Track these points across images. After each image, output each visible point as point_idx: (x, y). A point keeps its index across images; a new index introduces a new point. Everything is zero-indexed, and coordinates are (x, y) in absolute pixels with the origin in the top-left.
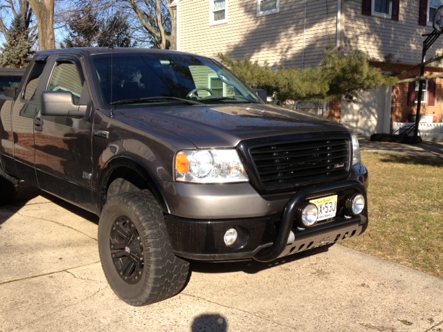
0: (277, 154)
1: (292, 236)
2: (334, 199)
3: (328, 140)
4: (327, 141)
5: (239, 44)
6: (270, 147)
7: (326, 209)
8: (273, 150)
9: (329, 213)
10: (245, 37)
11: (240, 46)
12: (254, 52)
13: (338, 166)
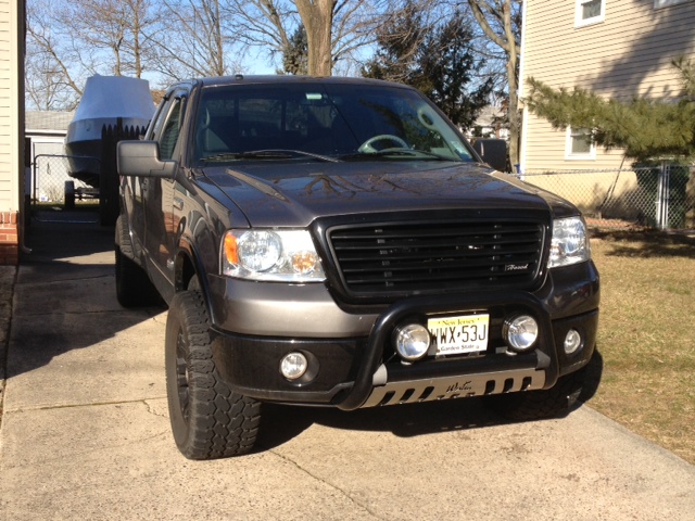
0: (383, 241)
1: (381, 373)
2: (482, 320)
3: (497, 223)
4: (493, 224)
5: (622, 58)
6: (373, 228)
7: (464, 336)
8: (378, 234)
9: (469, 343)
10: (634, 46)
11: (625, 61)
12: (647, 71)
13: (512, 267)
